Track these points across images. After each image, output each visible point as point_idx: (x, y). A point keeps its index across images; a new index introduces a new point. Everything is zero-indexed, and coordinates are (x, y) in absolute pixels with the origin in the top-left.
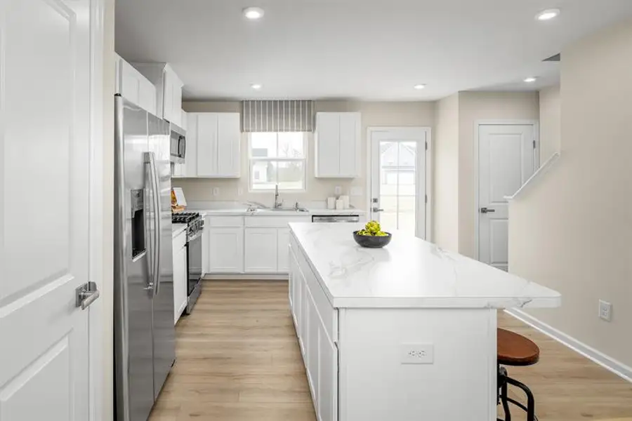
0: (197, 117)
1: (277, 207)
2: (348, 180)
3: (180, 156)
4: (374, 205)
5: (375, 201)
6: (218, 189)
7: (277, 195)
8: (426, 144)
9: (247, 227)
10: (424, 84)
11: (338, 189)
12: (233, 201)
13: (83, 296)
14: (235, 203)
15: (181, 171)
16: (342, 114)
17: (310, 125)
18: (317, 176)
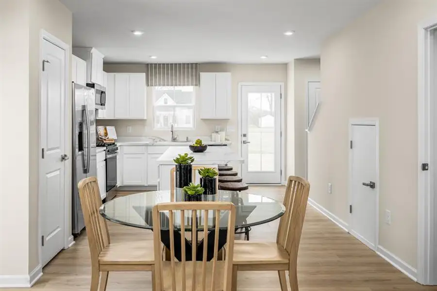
0: (115, 75)
1: (173, 140)
2: (225, 121)
3: (102, 105)
4: (244, 139)
5: (245, 135)
6: (130, 128)
8: (281, 94)
9: (149, 154)
10: (266, 56)
11: (218, 128)
12: (141, 136)
13: (63, 158)
14: (143, 138)
15: (103, 114)
16: (217, 74)
17: (197, 81)
18: (201, 118)
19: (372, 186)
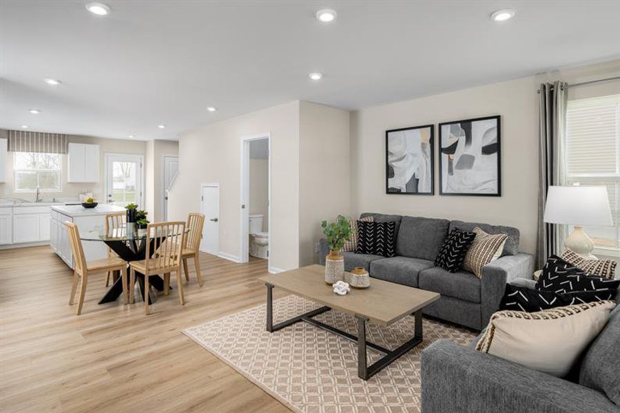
1: (38, 201)
2: (93, 184)
4: (109, 199)
5: (110, 196)
7: (38, 194)
8: (141, 164)
9: (15, 214)
11: (85, 190)
16: (87, 145)
17: (65, 150)
18: (69, 181)
19: (216, 220)
